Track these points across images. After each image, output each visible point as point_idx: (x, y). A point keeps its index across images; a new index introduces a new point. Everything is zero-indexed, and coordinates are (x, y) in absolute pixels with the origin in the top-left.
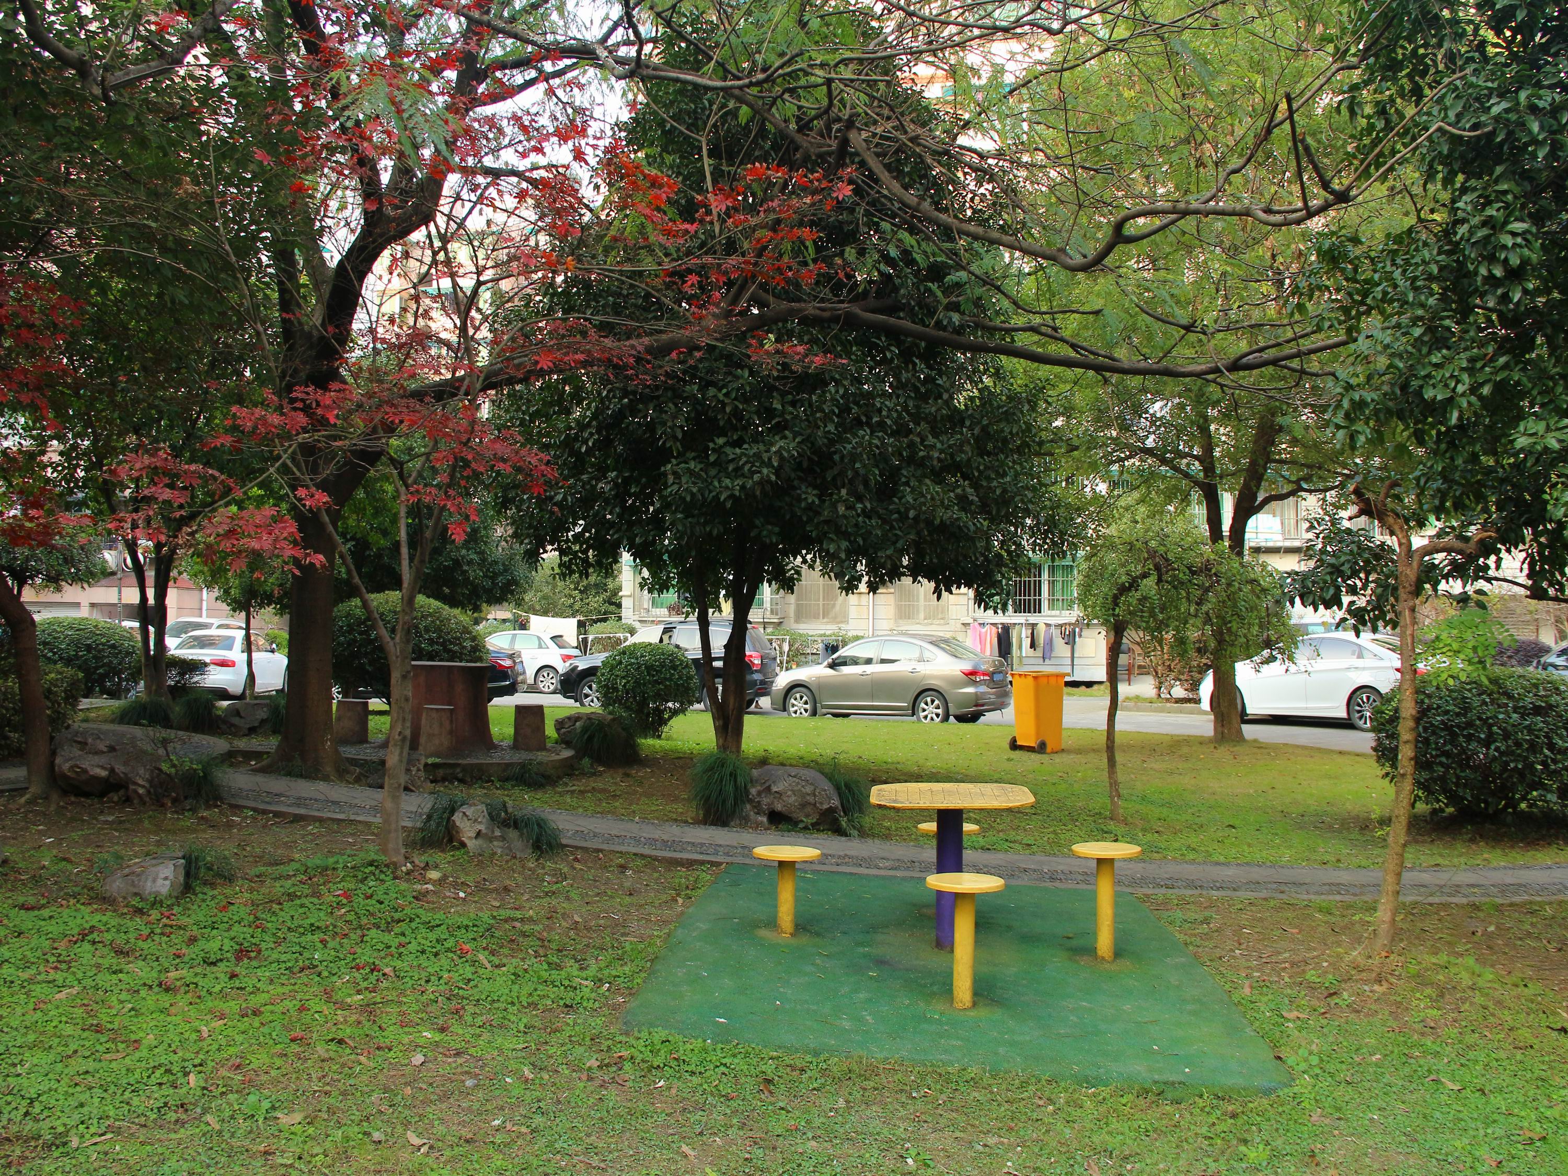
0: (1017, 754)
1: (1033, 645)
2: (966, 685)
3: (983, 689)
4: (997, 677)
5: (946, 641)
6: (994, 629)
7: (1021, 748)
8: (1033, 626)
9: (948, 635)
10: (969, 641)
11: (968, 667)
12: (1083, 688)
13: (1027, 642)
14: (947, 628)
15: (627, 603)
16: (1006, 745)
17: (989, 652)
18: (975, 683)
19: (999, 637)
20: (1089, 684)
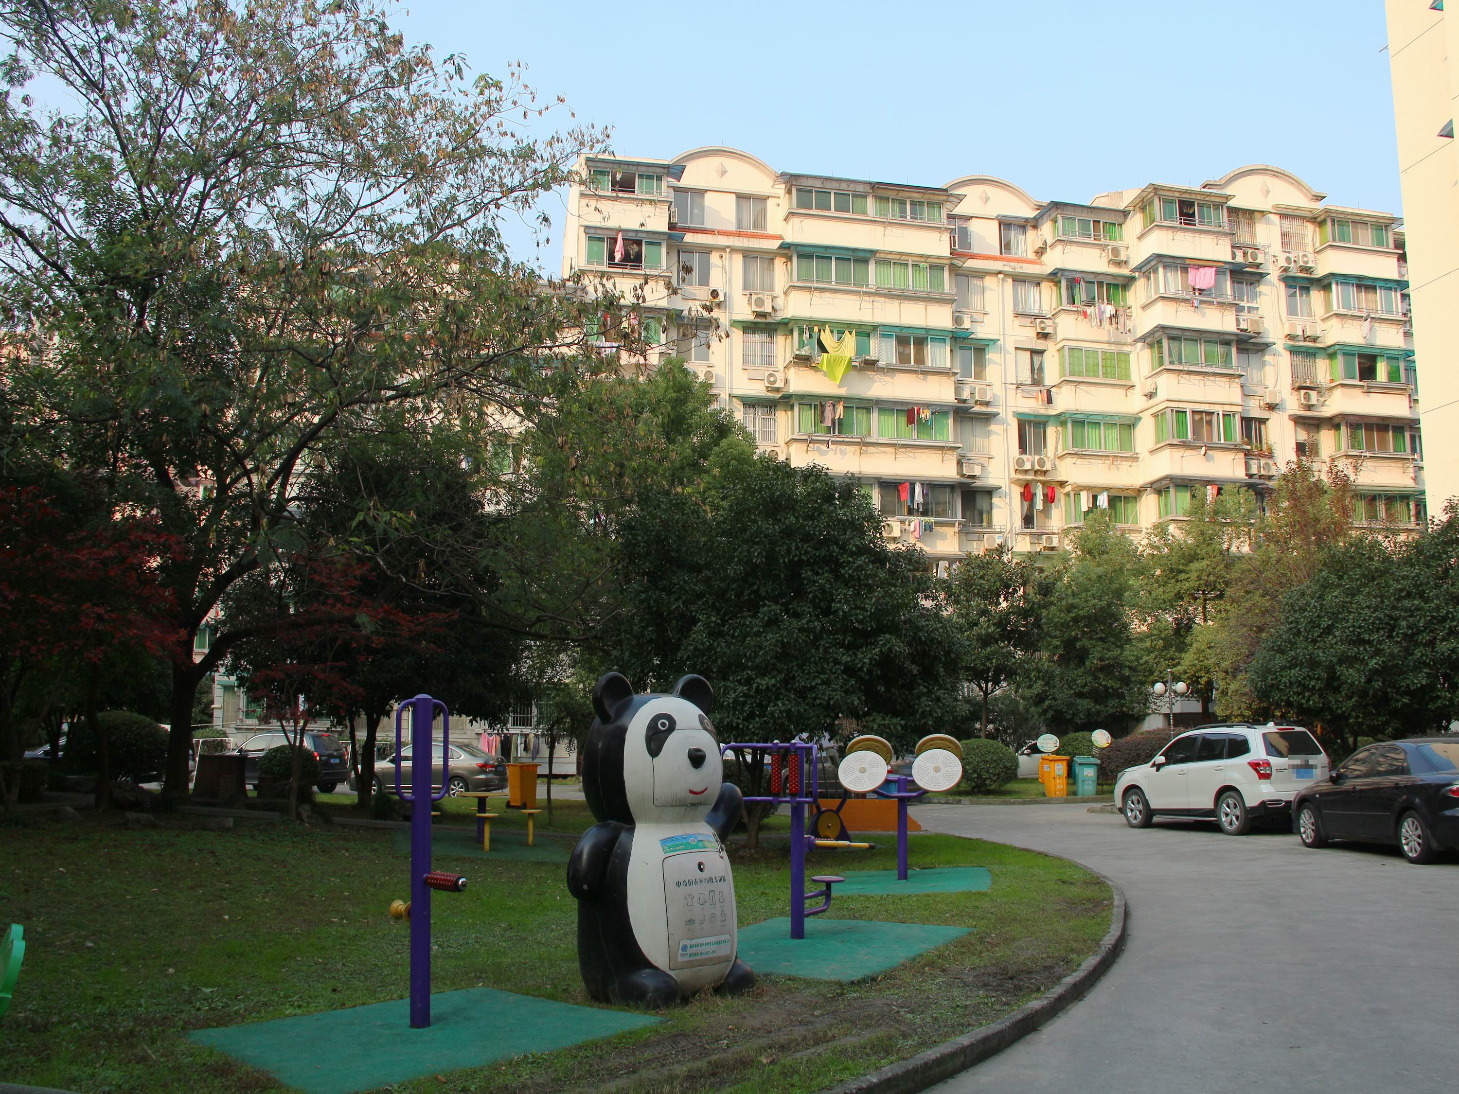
0: (509, 810)
1: (526, 749)
2: (480, 773)
3: (491, 776)
4: (500, 769)
5: (467, 746)
6: (498, 738)
7: (513, 807)
8: (526, 735)
9: (466, 741)
10: (482, 745)
11: (481, 762)
12: (560, 780)
13: (521, 747)
14: (465, 736)
15: (217, 714)
16: (504, 806)
17: (495, 754)
18: (485, 772)
19: (502, 742)
20: (565, 777)
